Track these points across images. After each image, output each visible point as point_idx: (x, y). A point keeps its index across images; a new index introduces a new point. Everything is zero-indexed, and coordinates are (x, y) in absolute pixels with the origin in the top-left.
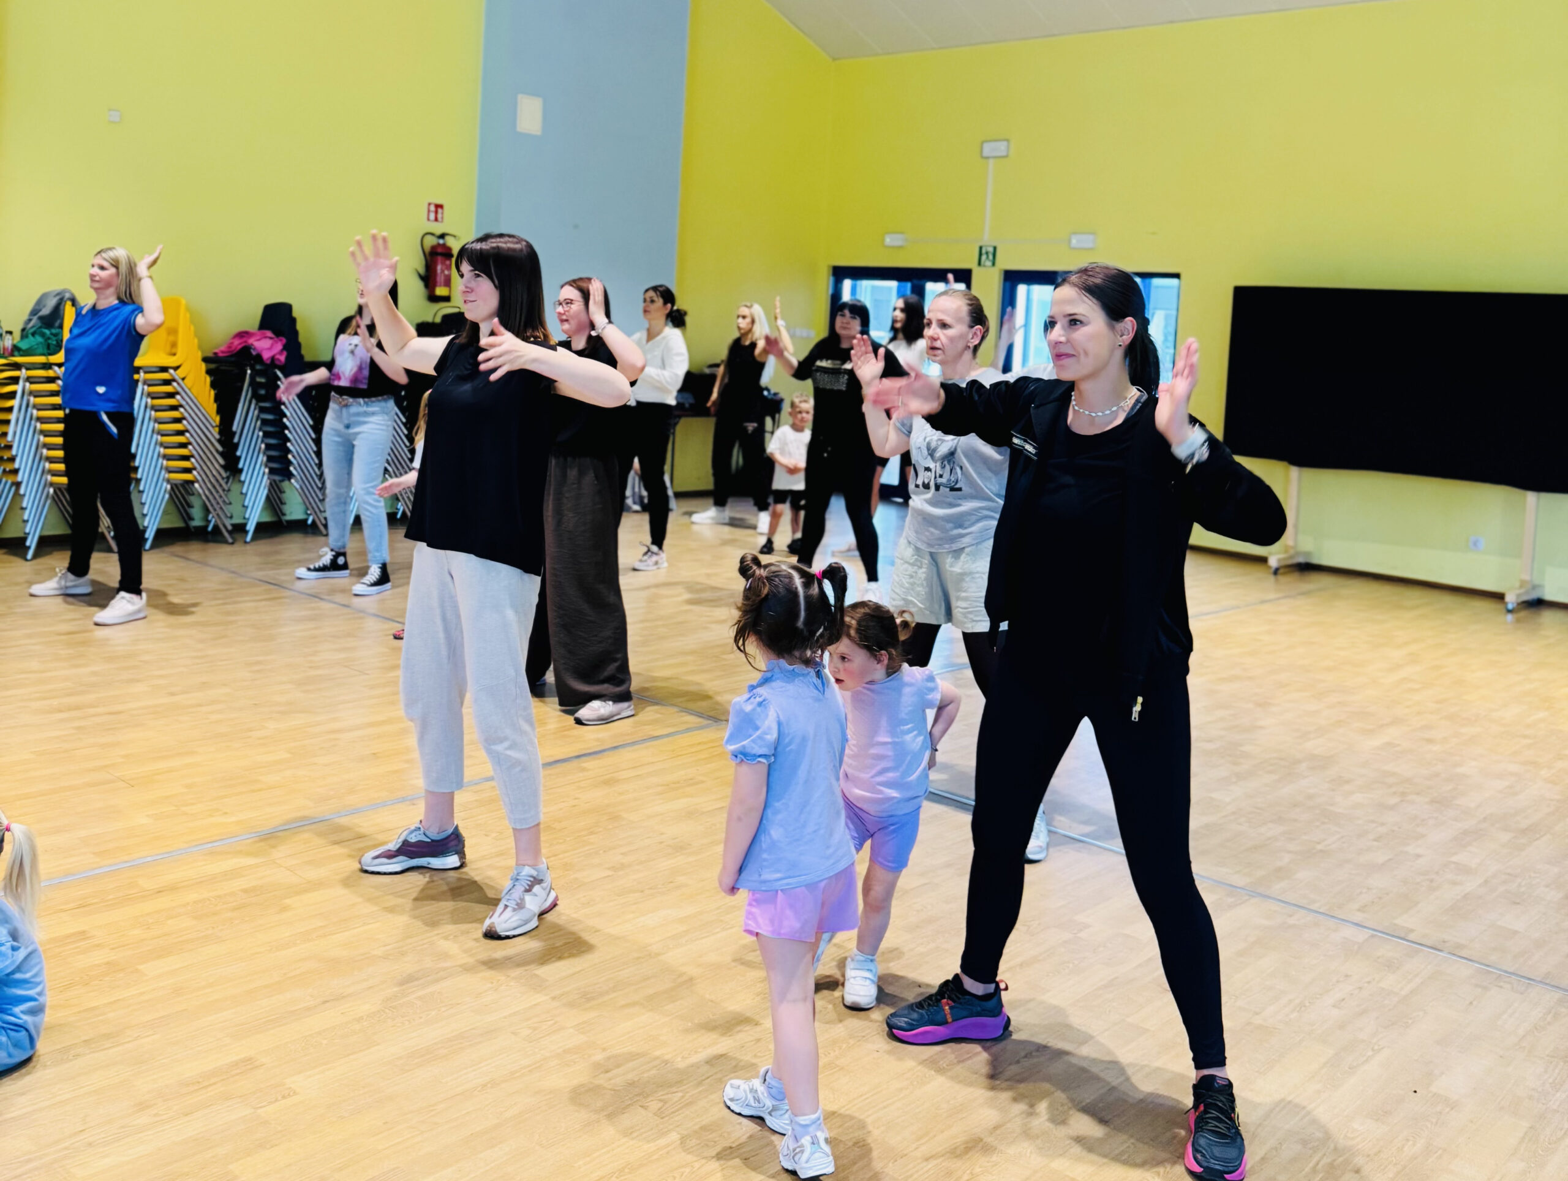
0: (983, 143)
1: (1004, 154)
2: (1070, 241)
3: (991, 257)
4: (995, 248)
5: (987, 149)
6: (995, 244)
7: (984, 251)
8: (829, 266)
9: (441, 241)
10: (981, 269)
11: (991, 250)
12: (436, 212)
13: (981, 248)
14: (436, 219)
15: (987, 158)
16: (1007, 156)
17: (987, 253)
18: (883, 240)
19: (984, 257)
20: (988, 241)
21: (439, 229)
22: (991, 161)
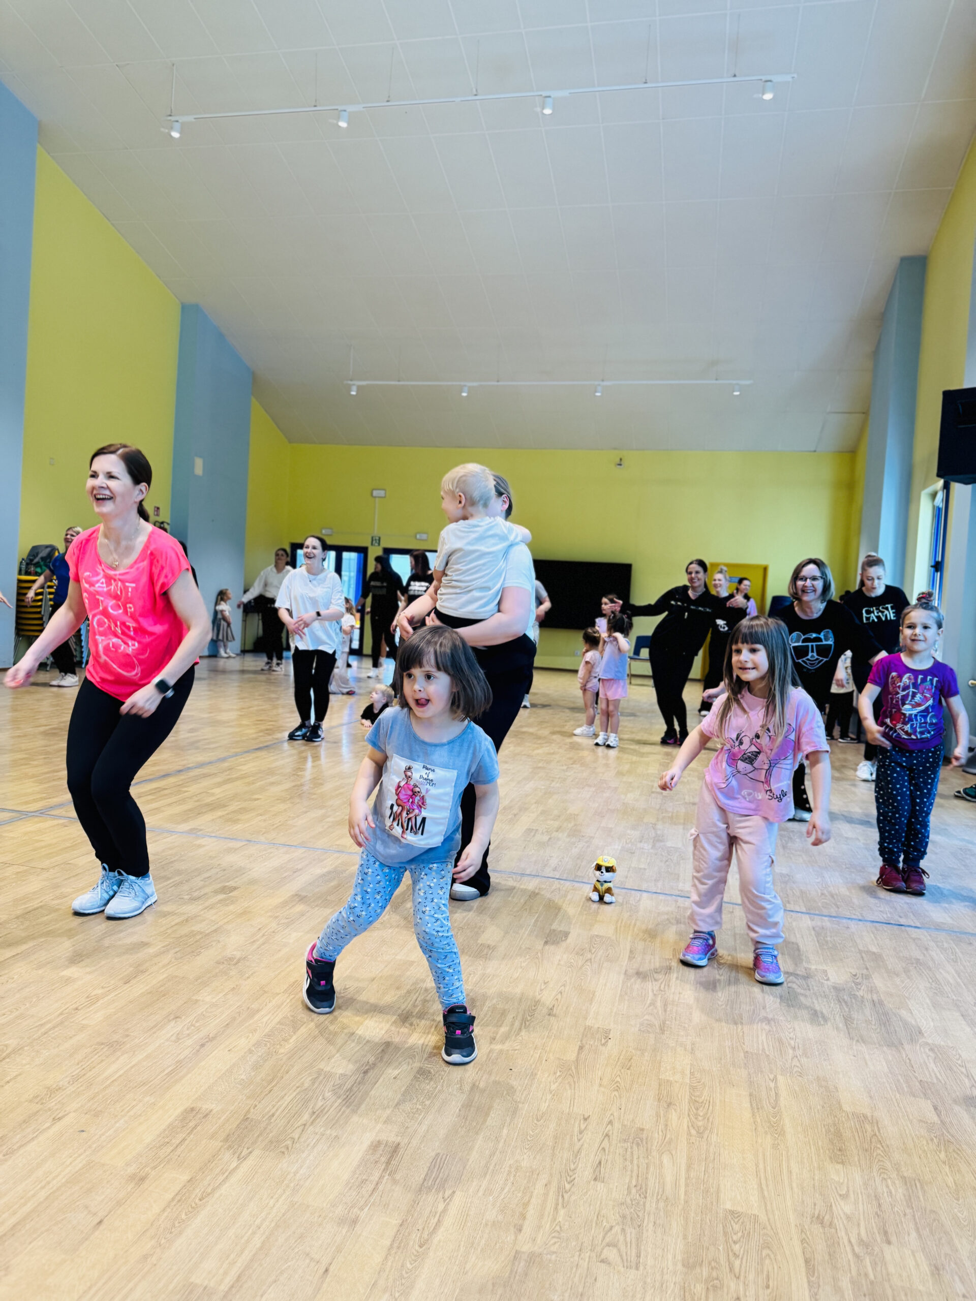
0: (373, 490)
2: (416, 537)
4: (380, 538)
5: (375, 493)
10: (373, 547)
13: (372, 538)
15: (375, 497)
16: (385, 497)
20: (376, 533)
22: (377, 499)
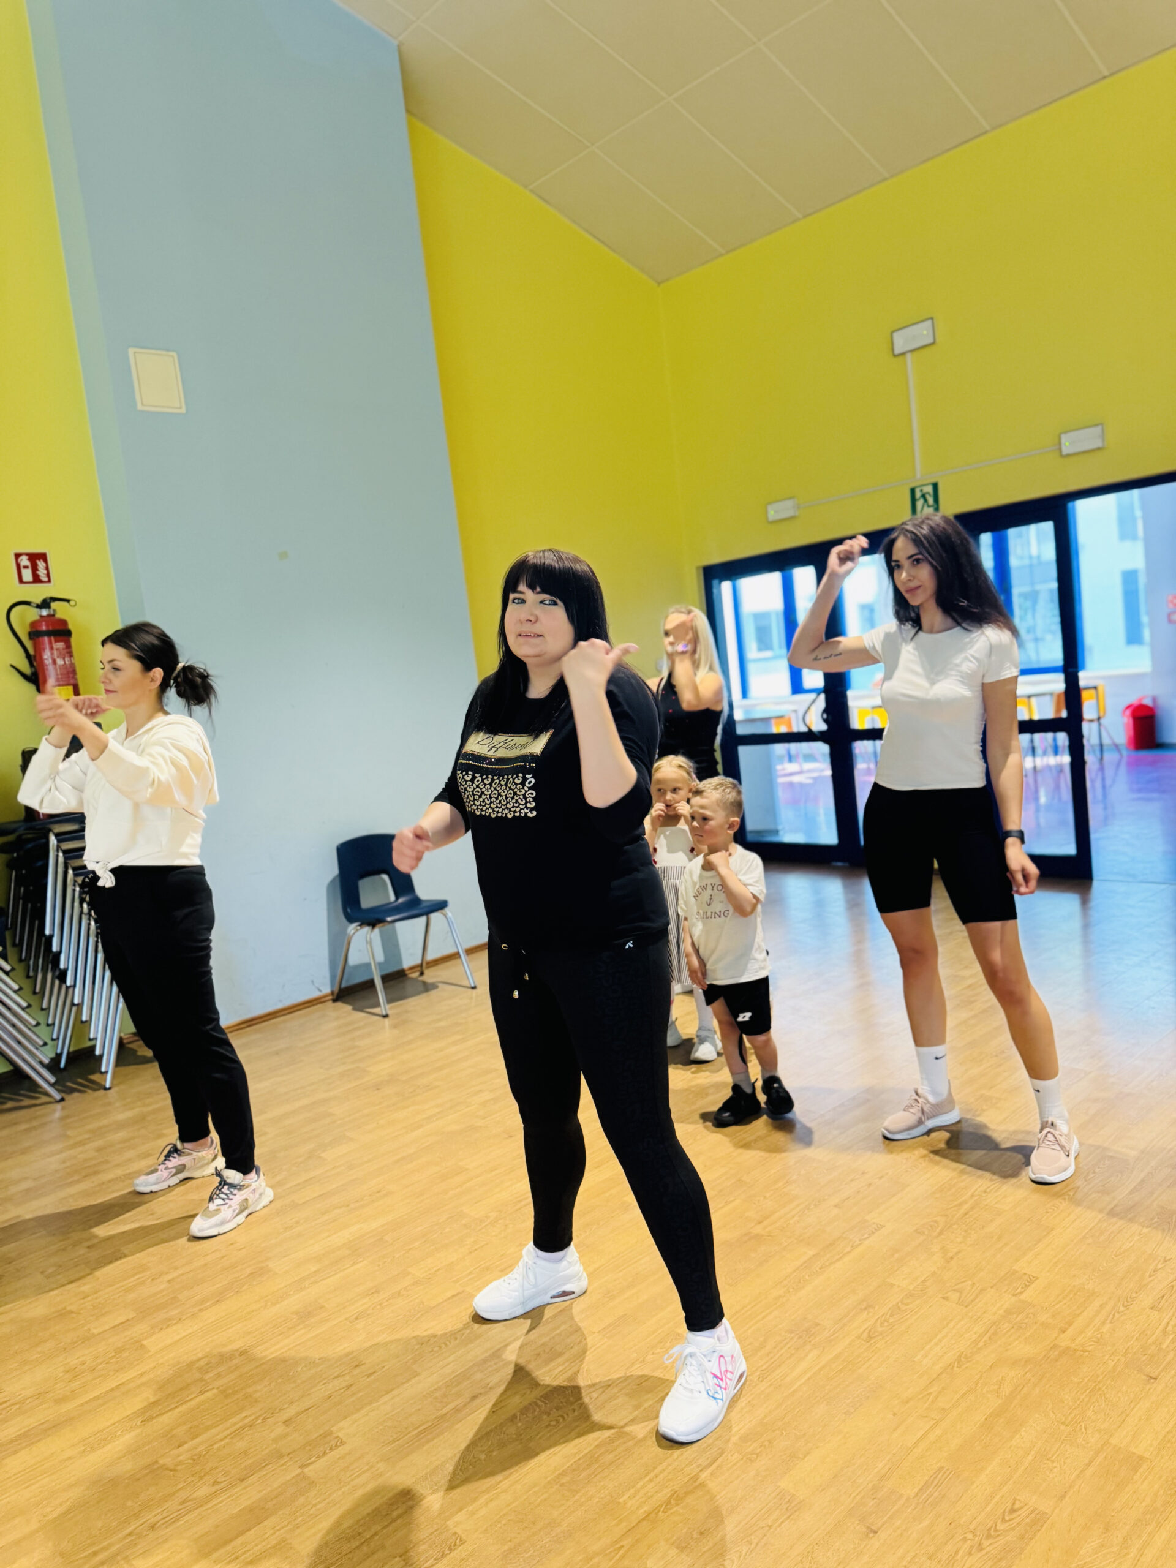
1: (931, 340)
3: (931, 500)
6: (934, 480)
7: (918, 494)
8: (698, 568)
9: (45, 612)
11: (929, 489)
12: (35, 569)
14: (36, 579)
17: (923, 496)
18: (766, 512)
19: (920, 504)
21: (38, 593)
